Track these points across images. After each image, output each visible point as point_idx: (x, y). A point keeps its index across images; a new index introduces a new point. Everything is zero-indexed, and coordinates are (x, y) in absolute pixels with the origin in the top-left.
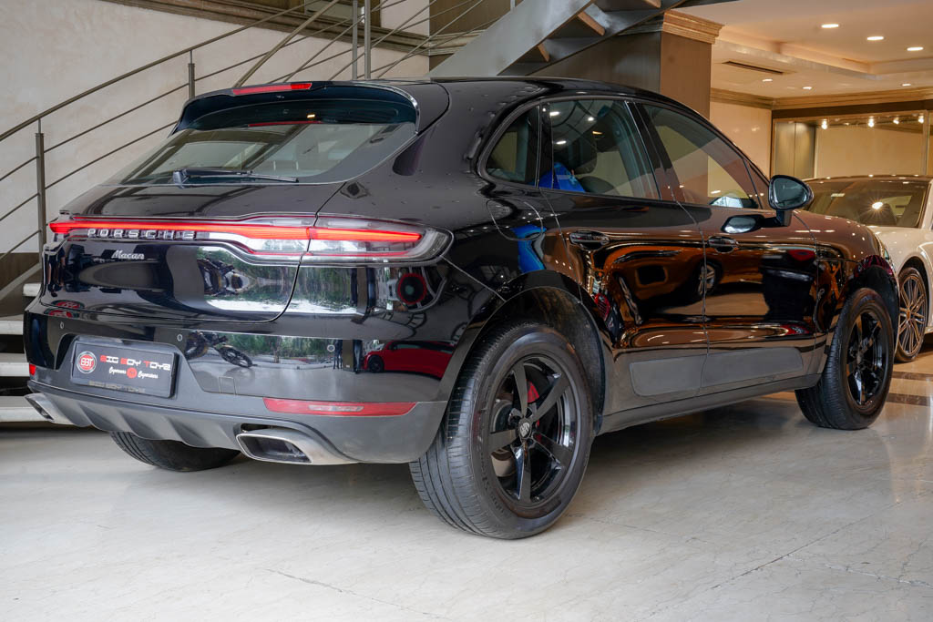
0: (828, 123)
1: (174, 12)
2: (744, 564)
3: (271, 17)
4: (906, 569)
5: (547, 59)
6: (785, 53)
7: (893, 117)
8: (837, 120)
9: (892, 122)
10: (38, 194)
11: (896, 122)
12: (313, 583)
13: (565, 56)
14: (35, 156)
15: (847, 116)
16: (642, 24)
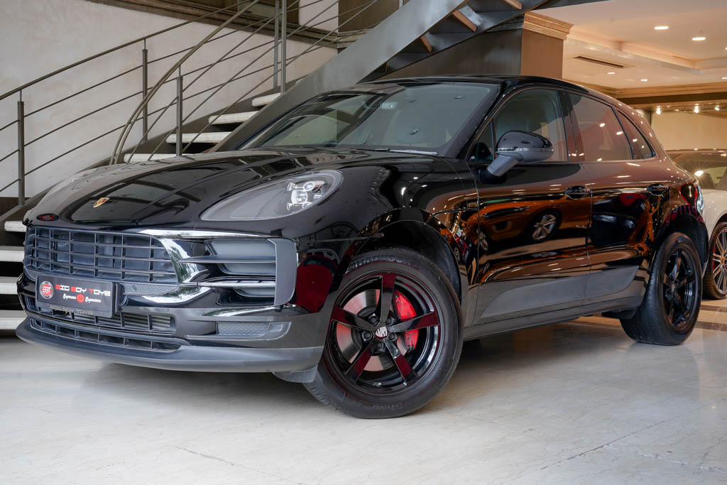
0: (661, 109)
1: (133, 9)
2: (571, 450)
3: (209, 14)
4: (706, 457)
5: (430, 50)
6: (624, 50)
7: (715, 105)
8: (668, 106)
9: (713, 109)
10: (18, 150)
11: (717, 109)
12: (211, 457)
13: (444, 48)
14: (17, 119)
15: (677, 104)
16: (507, 22)
